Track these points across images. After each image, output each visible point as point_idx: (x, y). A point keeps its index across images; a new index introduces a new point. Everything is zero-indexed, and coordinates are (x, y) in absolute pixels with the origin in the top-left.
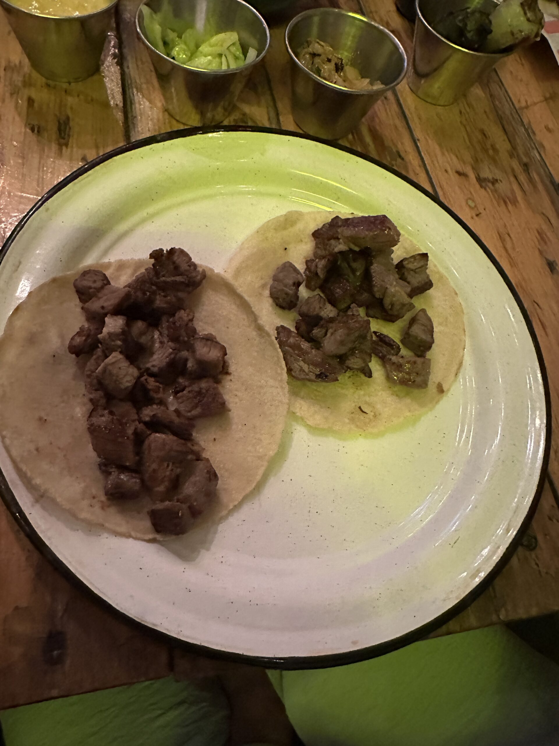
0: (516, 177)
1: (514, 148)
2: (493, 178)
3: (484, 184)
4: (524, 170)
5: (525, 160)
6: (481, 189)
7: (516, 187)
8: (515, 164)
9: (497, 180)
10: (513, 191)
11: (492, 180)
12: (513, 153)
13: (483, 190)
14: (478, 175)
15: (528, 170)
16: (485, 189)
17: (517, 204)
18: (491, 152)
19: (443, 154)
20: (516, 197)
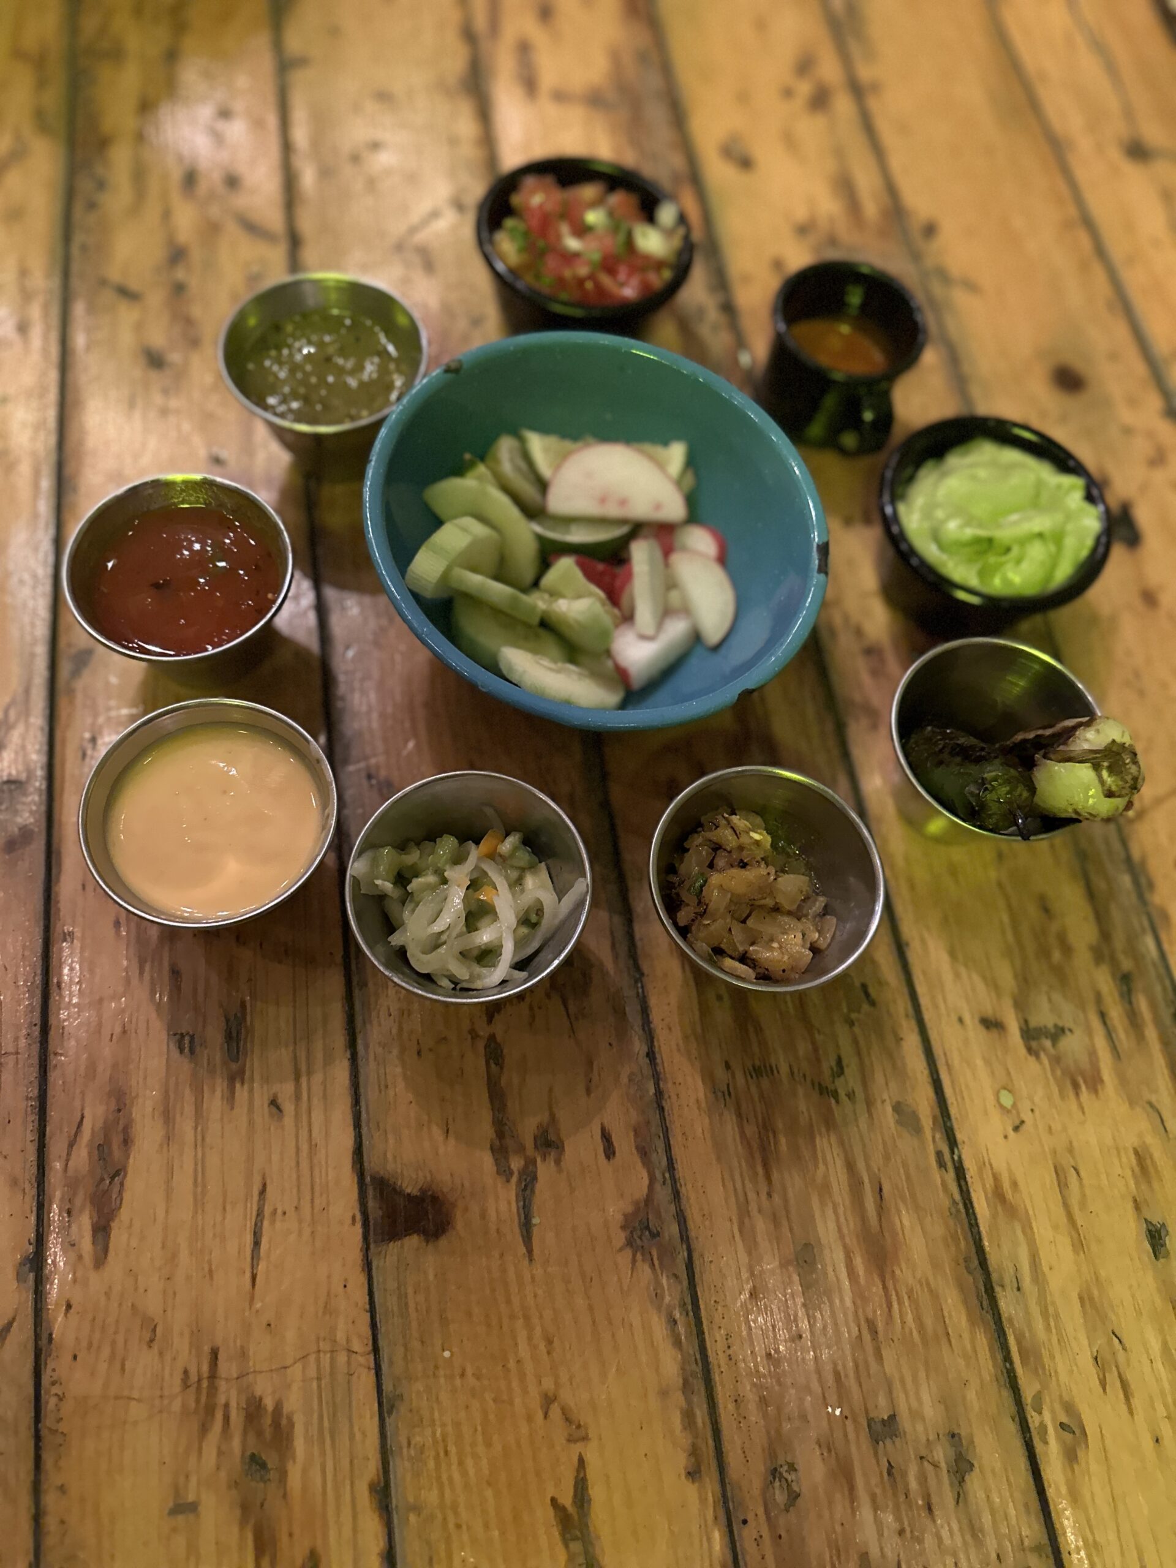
0: (1103, 1016)
1: (1105, 935)
2: (1056, 1026)
3: (1034, 1044)
4: (1122, 995)
5: (1127, 964)
6: (1029, 1057)
7: (1101, 1043)
8: (1104, 981)
9: (1062, 1030)
10: (1093, 1054)
11: (1053, 1030)
12: (1102, 952)
13: (1032, 1060)
14: (1026, 1022)
15: (1129, 992)
16: (1037, 1057)
17: (1099, 1087)
18: (1057, 956)
19: (957, 975)
20: (1097, 1071)
